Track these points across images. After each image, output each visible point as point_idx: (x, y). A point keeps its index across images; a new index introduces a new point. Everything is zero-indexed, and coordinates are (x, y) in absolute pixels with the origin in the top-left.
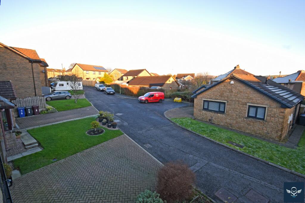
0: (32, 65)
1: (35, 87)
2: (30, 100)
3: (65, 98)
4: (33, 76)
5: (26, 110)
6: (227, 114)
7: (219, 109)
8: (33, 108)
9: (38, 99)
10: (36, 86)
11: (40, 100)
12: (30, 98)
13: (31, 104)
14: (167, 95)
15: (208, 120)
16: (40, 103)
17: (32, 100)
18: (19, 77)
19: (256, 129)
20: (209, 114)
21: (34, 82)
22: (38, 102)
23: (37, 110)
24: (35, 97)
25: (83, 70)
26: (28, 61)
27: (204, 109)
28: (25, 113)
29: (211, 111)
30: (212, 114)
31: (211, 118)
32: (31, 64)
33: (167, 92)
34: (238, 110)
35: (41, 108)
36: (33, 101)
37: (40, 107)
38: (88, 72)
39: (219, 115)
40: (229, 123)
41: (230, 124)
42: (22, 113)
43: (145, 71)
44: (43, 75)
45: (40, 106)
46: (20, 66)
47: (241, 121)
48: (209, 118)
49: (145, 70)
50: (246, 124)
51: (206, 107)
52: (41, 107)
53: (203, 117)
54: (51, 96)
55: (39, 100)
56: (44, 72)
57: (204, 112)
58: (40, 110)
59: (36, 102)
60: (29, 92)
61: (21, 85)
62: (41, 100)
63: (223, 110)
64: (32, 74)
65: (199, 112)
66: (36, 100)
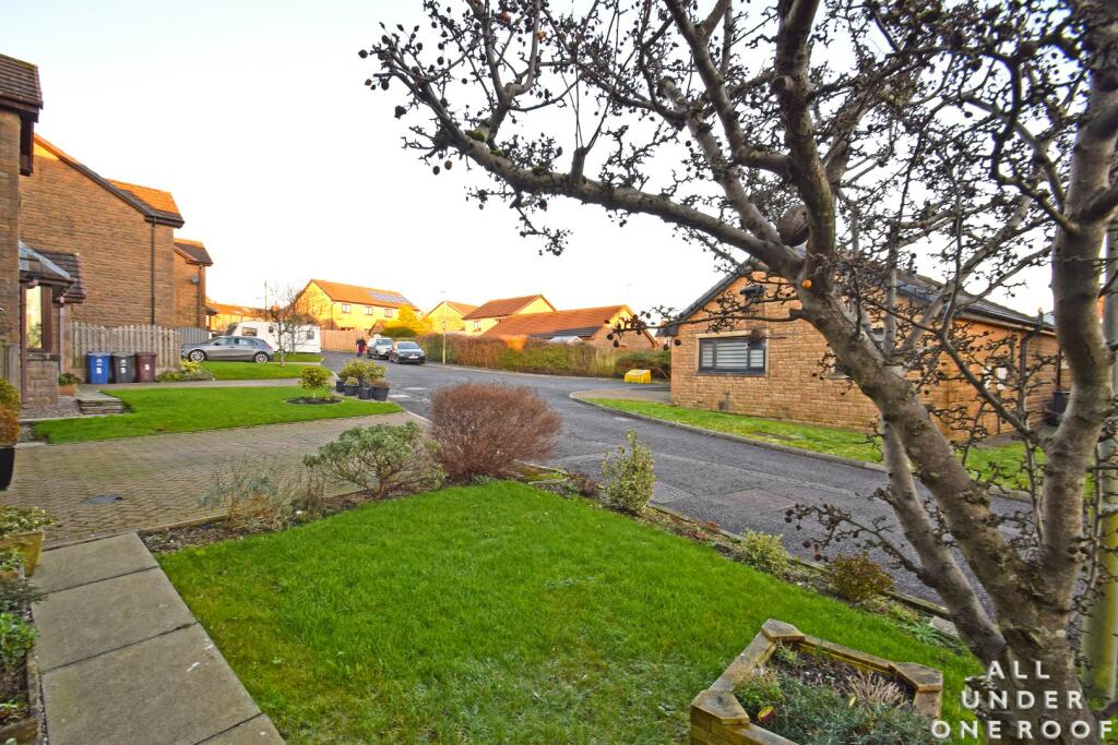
0: (153, 232)
1: (153, 299)
2: (132, 334)
3: (250, 359)
4: (153, 263)
5: (112, 361)
6: (772, 373)
7: (749, 362)
8: (137, 360)
9: (158, 334)
10: (156, 295)
11: (163, 339)
12: (132, 326)
13: (132, 346)
14: (605, 367)
15: (716, 407)
16: (161, 348)
17: (138, 336)
18: (109, 261)
19: (865, 410)
20: (719, 384)
21: (152, 282)
22: (155, 345)
23: (147, 367)
24: (149, 326)
25: (332, 300)
26: (141, 217)
27: (703, 370)
28: (108, 374)
29: (724, 372)
30: (729, 382)
31: (724, 398)
32: (149, 226)
33: (604, 357)
34: (805, 354)
35: (164, 366)
36: (141, 340)
37: (161, 363)
38: (349, 308)
39: (748, 380)
40: (780, 405)
41: (784, 409)
42: (99, 371)
43: (540, 300)
44: (192, 291)
45: (161, 357)
46: (115, 230)
47: (818, 391)
48: (720, 397)
49: (542, 297)
50: (834, 398)
51: (708, 363)
52: (164, 361)
53: (701, 399)
54: (206, 348)
55: (160, 337)
56: (196, 280)
57: (702, 379)
58: (158, 372)
59: (149, 343)
60: (133, 312)
61: (110, 287)
62: (166, 339)
63: (761, 365)
64: (149, 258)
65: (686, 383)
66: (149, 336)
